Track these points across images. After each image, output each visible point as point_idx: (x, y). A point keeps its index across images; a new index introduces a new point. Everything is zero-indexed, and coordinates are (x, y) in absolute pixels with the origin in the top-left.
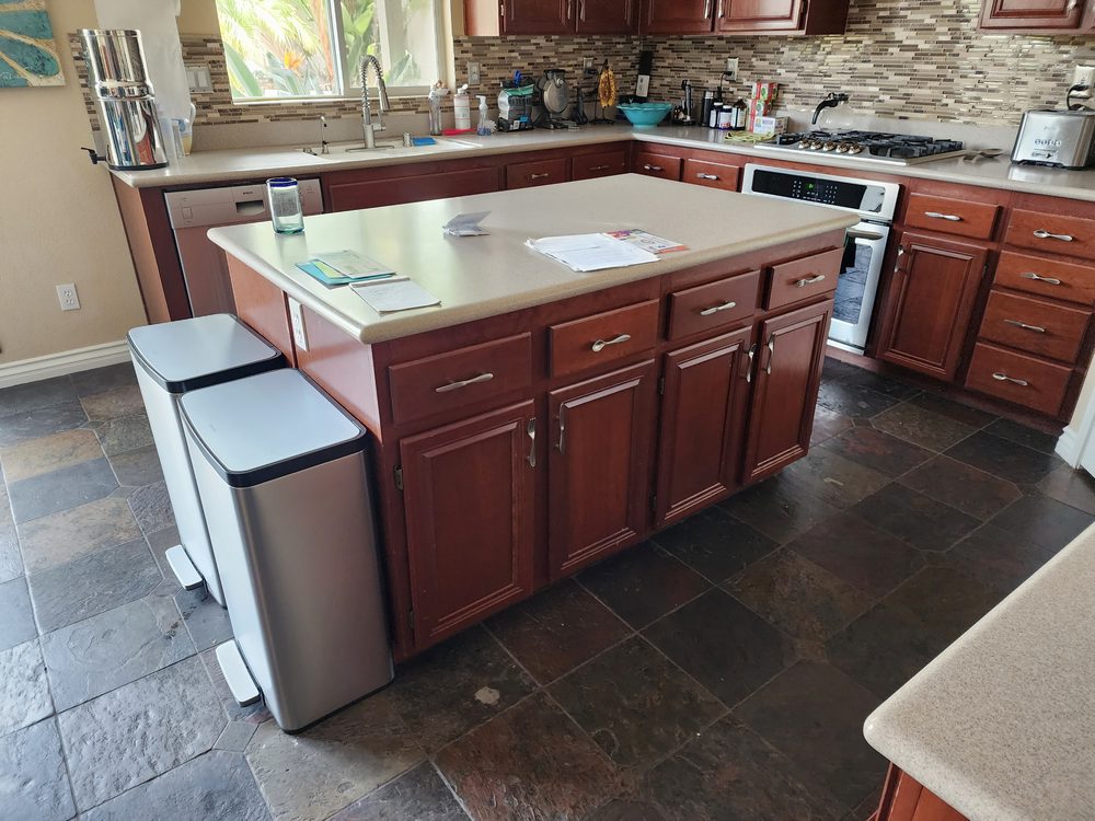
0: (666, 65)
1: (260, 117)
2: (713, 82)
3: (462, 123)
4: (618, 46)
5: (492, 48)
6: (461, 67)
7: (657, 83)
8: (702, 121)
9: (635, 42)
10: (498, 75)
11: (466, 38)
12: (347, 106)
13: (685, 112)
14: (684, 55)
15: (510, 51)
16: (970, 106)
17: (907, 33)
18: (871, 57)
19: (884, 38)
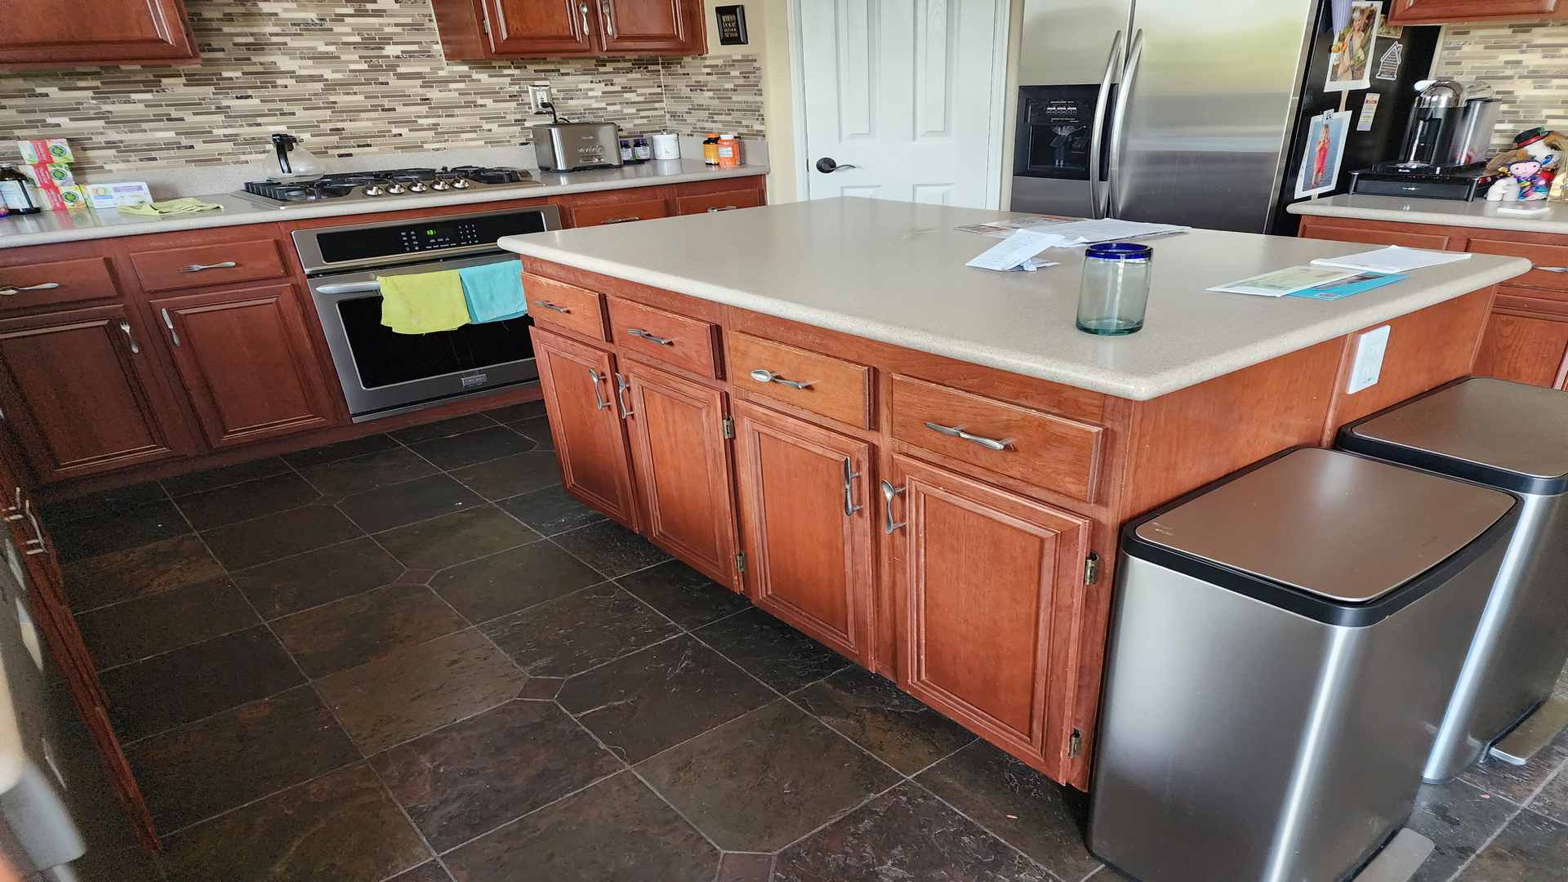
16: (432, 133)
17: (299, 62)
18: (250, 92)
19: (260, 69)
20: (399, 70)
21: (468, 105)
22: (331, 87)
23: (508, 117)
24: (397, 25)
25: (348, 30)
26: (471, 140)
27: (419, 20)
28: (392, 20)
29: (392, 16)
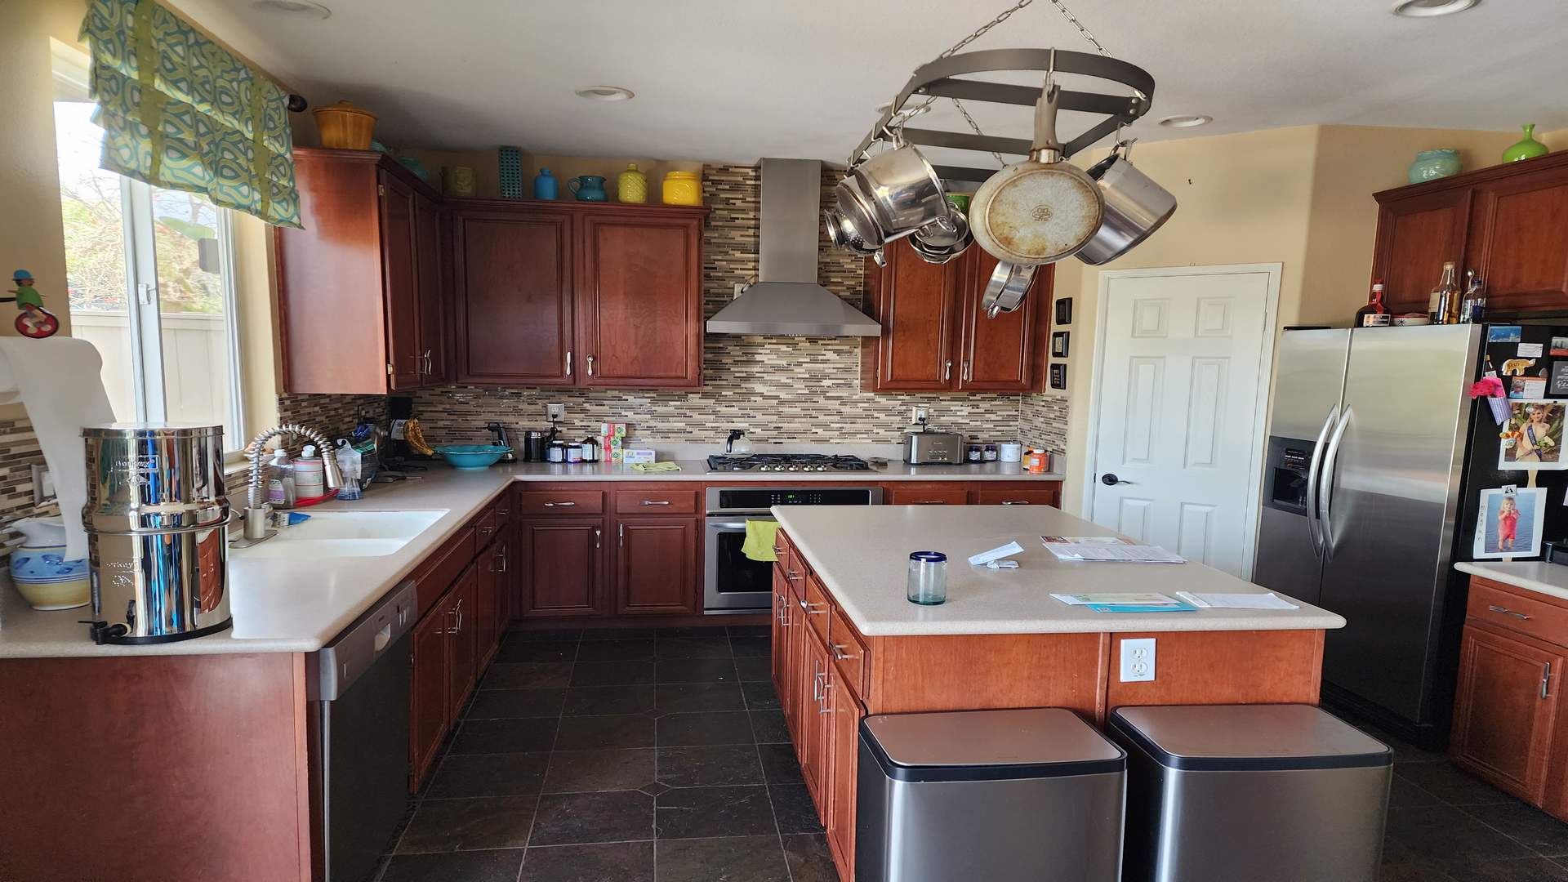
3: (314, 490)
8: (529, 458)
11: (286, 395)
16: (838, 433)
17: (767, 388)
18: (734, 404)
19: (744, 391)
20: (828, 395)
21: (867, 417)
22: (782, 402)
23: (893, 425)
24: (834, 368)
25: (803, 371)
26: (863, 438)
27: (849, 365)
28: (832, 366)
29: (834, 363)
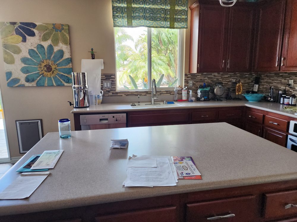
0: (265, 81)
1: (123, 95)
2: (283, 87)
3: (184, 98)
4: (246, 75)
5: (198, 76)
6: (187, 82)
7: (261, 87)
8: (278, 101)
9: (253, 74)
10: (199, 84)
11: (189, 74)
12: (149, 92)
13: (271, 97)
14: (272, 78)
15: (204, 77)
